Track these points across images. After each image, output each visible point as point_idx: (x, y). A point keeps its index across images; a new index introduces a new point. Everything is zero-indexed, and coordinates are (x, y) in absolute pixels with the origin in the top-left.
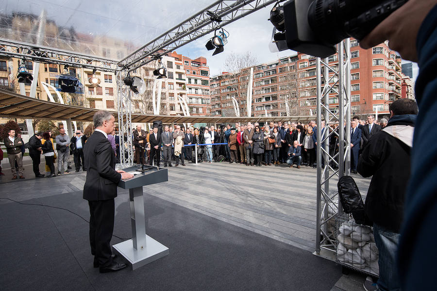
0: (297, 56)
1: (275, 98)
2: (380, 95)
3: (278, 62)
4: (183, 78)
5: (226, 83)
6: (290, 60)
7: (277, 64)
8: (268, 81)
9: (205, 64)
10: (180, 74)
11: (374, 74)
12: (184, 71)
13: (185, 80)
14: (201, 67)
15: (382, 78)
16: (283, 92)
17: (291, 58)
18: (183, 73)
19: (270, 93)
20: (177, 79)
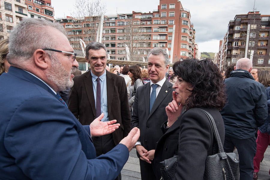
0: (132, 15)
1: (113, 45)
2: (184, 53)
3: (117, 16)
4: (24, 13)
5: (70, 27)
6: (126, 16)
7: (116, 18)
8: (108, 31)
9: (50, 4)
10: (21, 8)
11: (182, 38)
12: (25, 6)
13: (26, 15)
14: (45, 6)
15: (186, 41)
16: (119, 42)
17: (127, 15)
18: (24, 8)
19: (110, 41)
20: (16, 12)
